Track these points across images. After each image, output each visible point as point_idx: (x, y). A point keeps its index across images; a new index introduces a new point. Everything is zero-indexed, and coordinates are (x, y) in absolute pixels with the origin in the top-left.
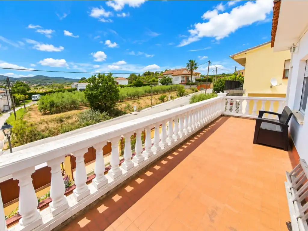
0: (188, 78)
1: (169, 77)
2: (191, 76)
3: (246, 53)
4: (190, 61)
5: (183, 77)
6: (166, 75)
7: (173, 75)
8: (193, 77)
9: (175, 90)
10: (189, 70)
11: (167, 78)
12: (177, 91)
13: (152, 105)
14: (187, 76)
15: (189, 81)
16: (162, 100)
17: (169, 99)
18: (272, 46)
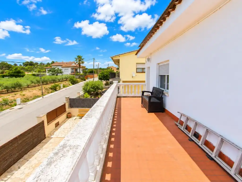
0: (76, 70)
1: (58, 69)
2: (80, 69)
3: (119, 56)
4: (78, 56)
5: (72, 69)
6: (56, 67)
7: (62, 66)
8: (81, 69)
9: (66, 80)
10: (77, 64)
11: (56, 69)
12: (68, 80)
13: (43, 95)
14: (75, 69)
15: (78, 72)
16: (55, 89)
17: (62, 87)
18: (136, 54)
